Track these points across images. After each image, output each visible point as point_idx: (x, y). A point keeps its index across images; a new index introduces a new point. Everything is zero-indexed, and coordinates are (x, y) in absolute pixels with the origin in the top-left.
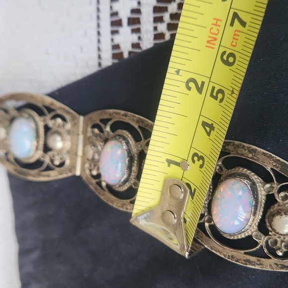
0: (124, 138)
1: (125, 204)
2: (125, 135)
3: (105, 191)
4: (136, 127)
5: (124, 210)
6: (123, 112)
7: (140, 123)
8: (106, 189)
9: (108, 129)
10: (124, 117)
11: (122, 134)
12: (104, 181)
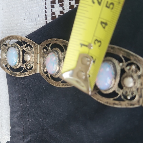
0: (56, 51)
1: (59, 84)
2: (57, 50)
3: (50, 79)
4: (62, 45)
5: (59, 86)
6: (55, 39)
7: (63, 43)
8: (50, 78)
9: (50, 48)
10: (56, 41)
11: (56, 49)
12: (49, 74)
